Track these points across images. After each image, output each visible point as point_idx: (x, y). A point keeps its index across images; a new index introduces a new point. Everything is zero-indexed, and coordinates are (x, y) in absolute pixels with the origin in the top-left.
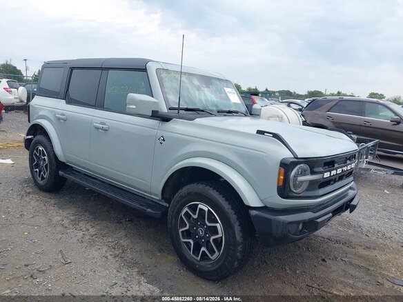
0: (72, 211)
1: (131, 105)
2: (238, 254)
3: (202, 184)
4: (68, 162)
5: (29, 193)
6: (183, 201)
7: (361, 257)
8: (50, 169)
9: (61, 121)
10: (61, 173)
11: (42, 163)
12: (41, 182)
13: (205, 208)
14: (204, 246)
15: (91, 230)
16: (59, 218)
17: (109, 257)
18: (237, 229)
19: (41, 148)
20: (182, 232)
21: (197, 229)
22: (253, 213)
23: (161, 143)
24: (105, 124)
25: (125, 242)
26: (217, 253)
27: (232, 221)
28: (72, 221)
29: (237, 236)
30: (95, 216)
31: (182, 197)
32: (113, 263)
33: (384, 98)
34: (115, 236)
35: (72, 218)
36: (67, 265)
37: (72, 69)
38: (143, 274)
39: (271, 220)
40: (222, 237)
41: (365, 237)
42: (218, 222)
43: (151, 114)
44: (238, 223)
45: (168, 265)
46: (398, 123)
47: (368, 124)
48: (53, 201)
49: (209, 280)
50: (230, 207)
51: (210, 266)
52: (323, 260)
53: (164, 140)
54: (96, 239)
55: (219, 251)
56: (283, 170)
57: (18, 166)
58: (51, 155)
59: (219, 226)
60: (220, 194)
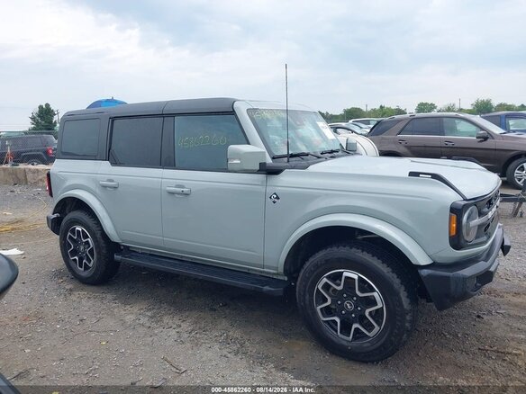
0: (144, 305)
1: (234, 159)
2: (407, 325)
3: (344, 247)
4: (123, 241)
5: (71, 290)
6: (318, 271)
7: (516, 305)
8: (98, 253)
9: (109, 189)
10: (117, 257)
11: (82, 248)
12: (85, 274)
13: (354, 276)
14: (356, 322)
15: (183, 325)
16: (133, 317)
17: (229, 355)
18: (403, 295)
19: (79, 228)
20: (321, 309)
21: (342, 303)
22: (424, 272)
23: (274, 202)
24: (183, 187)
25: (236, 333)
26: (377, 328)
27: (396, 286)
28: (152, 317)
29: (404, 303)
30: (179, 307)
31: (317, 266)
32: (240, 363)
33: (435, 108)
34: (219, 327)
35: (149, 314)
36: (184, 375)
37: (113, 119)
38: (283, 369)
39: (449, 277)
40: (382, 308)
41: (506, 282)
42: (374, 291)
43: (258, 168)
44: (403, 288)
45: (306, 353)
46: (486, 139)
47: (450, 145)
48: (109, 296)
49: (367, 362)
50: (390, 270)
51: (369, 345)
52: (479, 317)
53: (278, 198)
54: (198, 336)
55: (379, 325)
56: (454, 217)
57: (31, 256)
58: (99, 236)
59: (377, 295)
60: (373, 256)
